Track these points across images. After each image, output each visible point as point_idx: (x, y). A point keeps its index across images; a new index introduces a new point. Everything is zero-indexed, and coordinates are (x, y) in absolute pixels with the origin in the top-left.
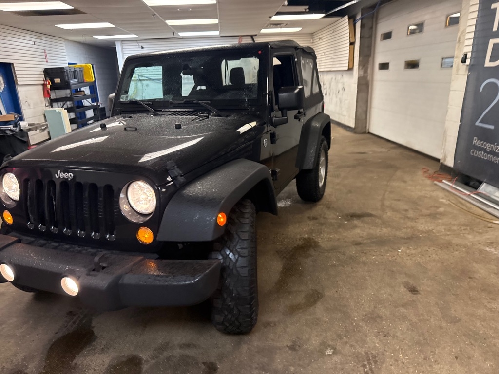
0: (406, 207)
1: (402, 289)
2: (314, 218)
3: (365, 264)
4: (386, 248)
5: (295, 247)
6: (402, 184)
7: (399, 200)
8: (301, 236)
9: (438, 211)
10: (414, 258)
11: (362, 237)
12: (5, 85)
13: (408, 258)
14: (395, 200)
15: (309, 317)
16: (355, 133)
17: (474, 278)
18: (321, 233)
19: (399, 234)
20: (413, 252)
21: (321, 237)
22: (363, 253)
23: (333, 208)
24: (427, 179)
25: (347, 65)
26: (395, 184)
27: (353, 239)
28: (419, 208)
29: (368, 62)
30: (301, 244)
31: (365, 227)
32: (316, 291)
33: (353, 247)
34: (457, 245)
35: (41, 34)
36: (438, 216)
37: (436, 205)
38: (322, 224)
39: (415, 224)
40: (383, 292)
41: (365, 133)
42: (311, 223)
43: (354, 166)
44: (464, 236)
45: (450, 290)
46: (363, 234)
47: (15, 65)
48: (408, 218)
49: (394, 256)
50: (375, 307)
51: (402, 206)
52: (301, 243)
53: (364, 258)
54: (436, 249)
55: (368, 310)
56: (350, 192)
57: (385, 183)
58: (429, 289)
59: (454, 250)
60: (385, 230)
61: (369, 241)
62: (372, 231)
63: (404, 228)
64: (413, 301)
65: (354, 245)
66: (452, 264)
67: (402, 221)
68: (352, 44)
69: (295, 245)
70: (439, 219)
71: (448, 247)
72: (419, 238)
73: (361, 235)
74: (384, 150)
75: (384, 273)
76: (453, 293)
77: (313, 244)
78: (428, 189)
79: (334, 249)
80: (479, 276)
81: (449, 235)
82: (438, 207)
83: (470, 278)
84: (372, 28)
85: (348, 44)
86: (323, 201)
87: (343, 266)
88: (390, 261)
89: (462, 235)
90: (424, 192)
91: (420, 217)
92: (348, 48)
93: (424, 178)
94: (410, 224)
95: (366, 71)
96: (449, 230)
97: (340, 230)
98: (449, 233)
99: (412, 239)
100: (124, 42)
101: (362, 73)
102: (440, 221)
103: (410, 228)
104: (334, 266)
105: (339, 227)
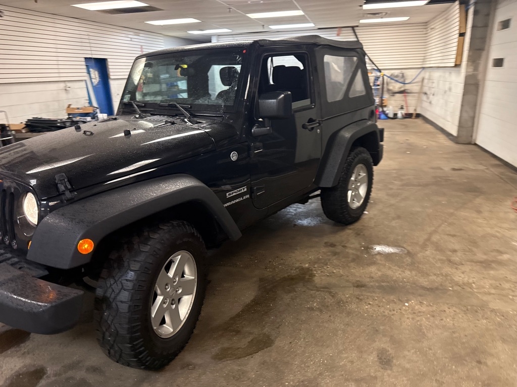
0: (457, 247)
1: (372, 358)
2: (333, 245)
3: (349, 313)
4: (392, 297)
5: (284, 278)
6: (475, 215)
7: (454, 236)
8: (301, 265)
9: (500, 257)
10: (418, 318)
11: (372, 278)
12: (100, 78)
13: (410, 316)
14: (448, 235)
15: (236, 368)
16: (457, 143)
17: (486, 364)
18: (326, 264)
19: (424, 282)
20: (424, 309)
21: (323, 270)
22: (358, 298)
23: (364, 235)
24: (513, 211)
25: (454, 60)
26: (463, 213)
27: (358, 279)
28: (474, 249)
29: (479, 57)
30: (294, 274)
31: (385, 265)
32: (268, 337)
33: (352, 289)
34: (493, 311)
35: (138, 30)
36: (494, 265)
37: (502, 249)
38: (335, 254)
39: (454, 270)
40: (346, 355)
41: (470, 144)
42: (324, 250)
43: (426, 185)
44: (513, 300)
45: (436, 375)
46: (377, 273)
47: (109, 60)
48: (450, 261)
49: (394, 310)
50: (321, 374)
51: (454, 244)
52: (294, 272)
53: (354, 306)
54: (458, 311)
55: (309, 375)
56: (399, 217)
57: (452, 211)
58: (408, 366)
59: (483, 316)
60: (407, 273)
61: (377, 284)
62: (390, 273)
63: (435, 275)
64: (376, 378)
65: (354, 286)
66: (466, 336)
67: (439, 265)
68: (462, 35)
69: (286, 275)
70: (493, 269)
71: (477, 312)
72: (445, 291)
73: (372, 275)
74: (481, 167)
75: (364, 331)
76: (438, 378)
77: (307, 277)
78: (506, 225)
79: (327, 288)
80: (494, 363)
81: (490, 294)
82: (501, 253)
83: (479, 362)
84: (488, 15)
85: (457, 36)
86: (357, 225)
87: (321, 311)
88: (385, 316)
89: (511, 297)
90: (496, 229)
91: (468, 263)
92: (456, 40)
93: (510, 210)
94: (447, 269)
95: (476, 69)
96: (496, 288)
97: (352, 264)
98: (493, 291)
99: (435, 291)
100: (220, 37)
101: (471, 70)
102: (492, 272)
103: (442, 275)
104: (311, 309)
105: (353, 260)
